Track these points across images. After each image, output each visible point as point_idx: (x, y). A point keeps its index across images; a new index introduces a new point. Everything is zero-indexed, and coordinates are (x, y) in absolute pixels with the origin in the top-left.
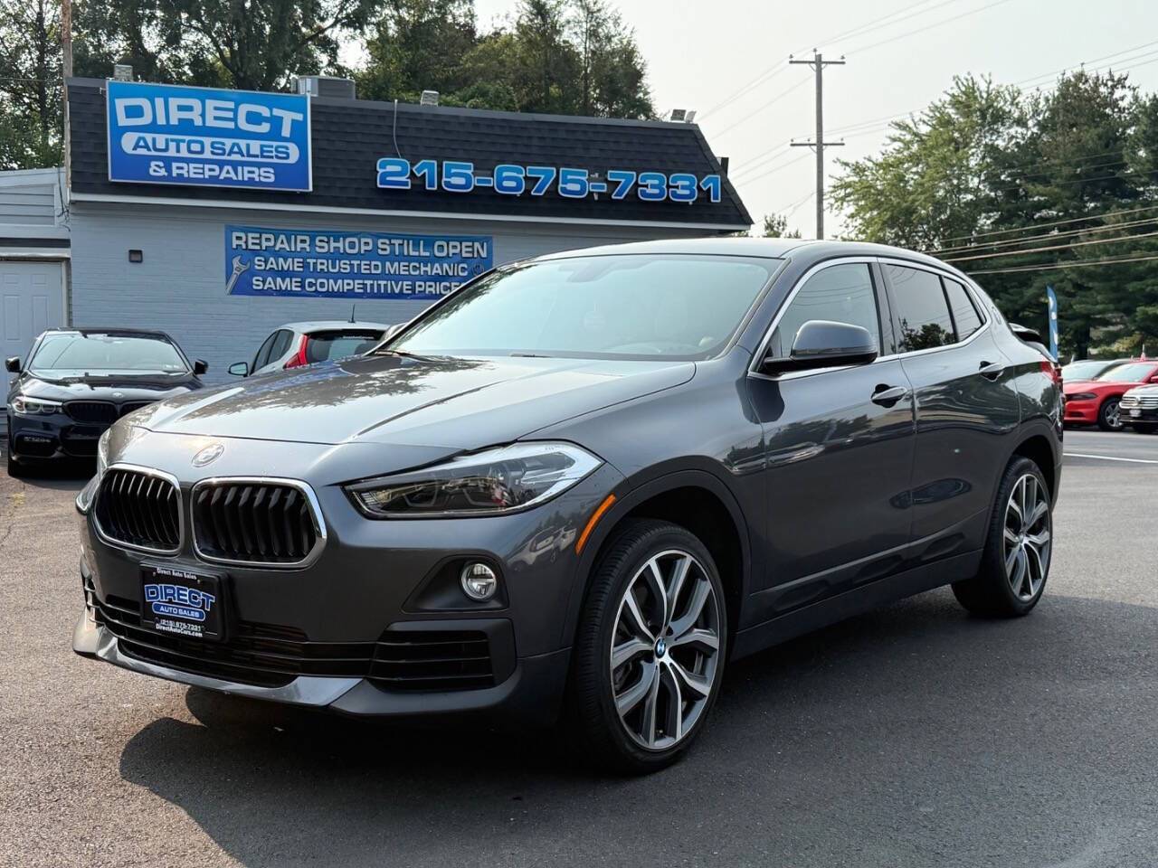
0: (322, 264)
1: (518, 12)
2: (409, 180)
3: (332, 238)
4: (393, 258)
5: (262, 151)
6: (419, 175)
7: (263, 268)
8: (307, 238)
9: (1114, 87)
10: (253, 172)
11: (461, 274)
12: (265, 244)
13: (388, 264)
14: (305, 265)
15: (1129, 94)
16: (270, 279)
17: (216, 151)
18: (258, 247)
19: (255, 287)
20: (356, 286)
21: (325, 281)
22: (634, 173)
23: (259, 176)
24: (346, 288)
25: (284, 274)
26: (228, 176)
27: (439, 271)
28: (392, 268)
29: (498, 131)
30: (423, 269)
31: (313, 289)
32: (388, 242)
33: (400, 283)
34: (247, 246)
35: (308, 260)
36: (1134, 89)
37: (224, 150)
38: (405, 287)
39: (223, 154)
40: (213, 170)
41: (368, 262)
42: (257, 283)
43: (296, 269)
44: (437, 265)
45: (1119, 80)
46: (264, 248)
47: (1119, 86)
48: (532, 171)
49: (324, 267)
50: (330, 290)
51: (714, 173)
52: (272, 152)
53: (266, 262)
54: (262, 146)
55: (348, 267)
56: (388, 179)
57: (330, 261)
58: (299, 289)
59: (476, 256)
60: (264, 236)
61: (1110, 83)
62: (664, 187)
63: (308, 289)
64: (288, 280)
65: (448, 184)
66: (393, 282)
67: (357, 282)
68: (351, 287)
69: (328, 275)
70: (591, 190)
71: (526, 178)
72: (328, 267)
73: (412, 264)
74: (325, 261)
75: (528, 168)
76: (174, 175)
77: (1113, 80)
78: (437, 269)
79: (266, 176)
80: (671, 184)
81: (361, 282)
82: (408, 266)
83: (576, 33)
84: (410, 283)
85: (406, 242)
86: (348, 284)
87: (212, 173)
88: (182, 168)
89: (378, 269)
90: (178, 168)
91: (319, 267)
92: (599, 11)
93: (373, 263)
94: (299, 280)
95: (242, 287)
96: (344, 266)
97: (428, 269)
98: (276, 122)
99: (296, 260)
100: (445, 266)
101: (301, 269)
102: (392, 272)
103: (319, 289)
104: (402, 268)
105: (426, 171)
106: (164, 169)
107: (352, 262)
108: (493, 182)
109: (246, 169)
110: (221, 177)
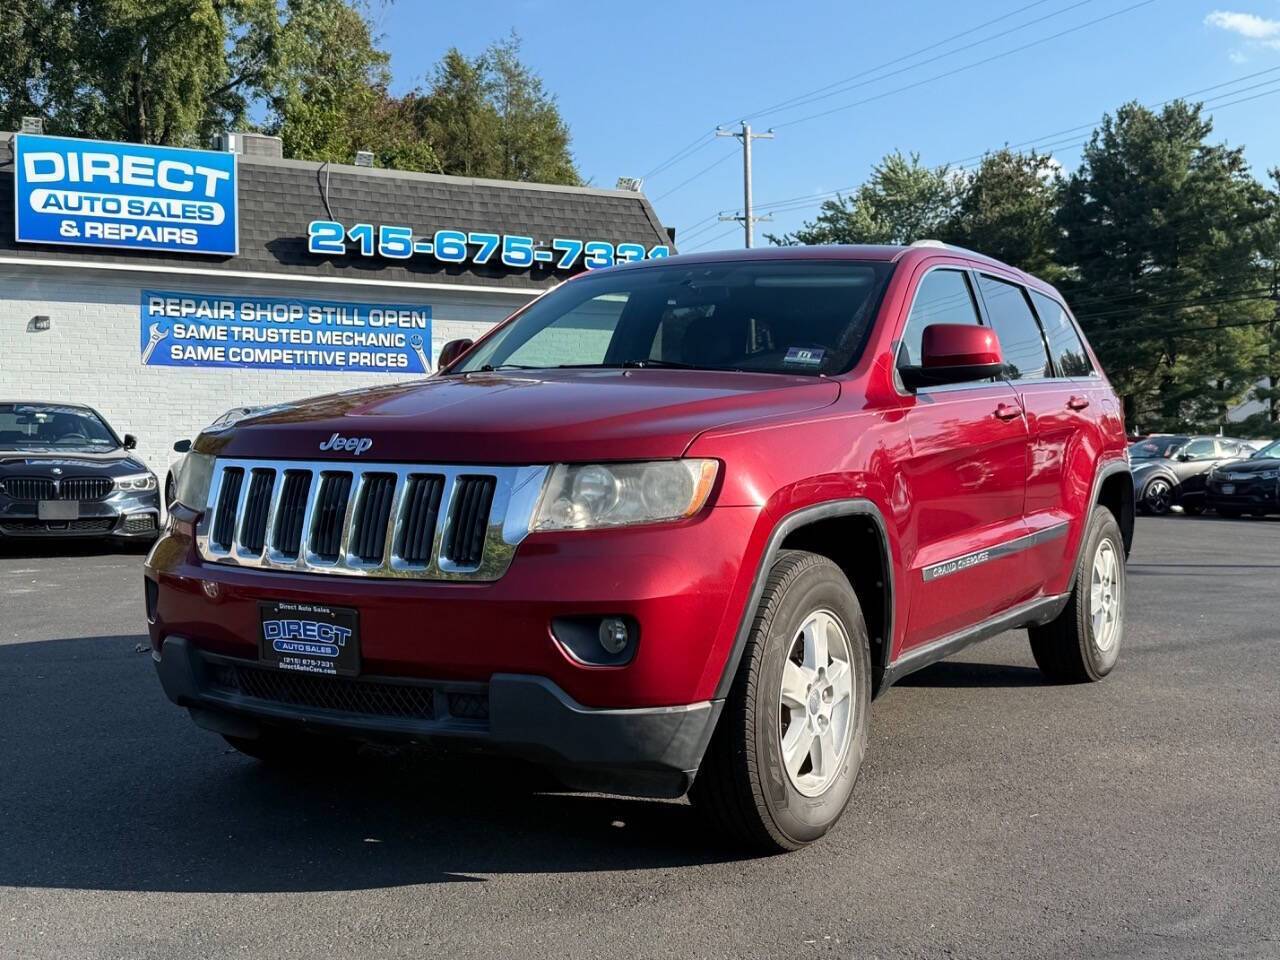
0: (248, 332)
1: (437, 72)
2: (343, 245)
3: (258, 306)
4: (325, 327)
5: (184, 211)
6: (354, 240)
7: (182, 336)
8: (231, 305)
9: (1037, 167)
10: (174, 234)
11: (397, 344)
12: (185, 310)
13: (319, 333)
14: (230, 334)
15: (1051, 174)
16: (190, 348)
17: (134, 210)
18: (177, 314)
19: (173, 357)
20: (285, 356)
21: (251, 351)
22: (581, 242)
23: (181, 237)
24: (274, 358)
25: (205, 343)
26: (146, 237)
27: (375, 342)
28: (324, 338)
29: (437, 195)
30: (357, 339)
31: (238, 359)
32: (320, 310)
33: (333, 354)
34: (165, 312)
35: (233, 328)
36: (1056, 169)
37: (142, 209)
38: (338, 358)
39: (142, 214)
40: (130, 231)
41: (298, 331)
42: (176, 351)
43: (219, 338)
44: (372, 335)
45: (1042, 161)
46: (184, 315)
47: (1043, 165)
48: (473, 237)
49: (250, 336)
50: (257, 360)
51: (662, 244)
52: (194, 212)
53: (186, 329)
54: (184, 206)
55: (276, 336)
56: (321, 243)
57: (257, 330)
58: (223, 359)
59: (414, 326)
60: (184, 302)
61: (1033, 163)
62: (612, 257)
63: (232, 359)
64: (210, 349)
65: (385, 250)
66: (325, 353)
67: (285, 352)
68: (279, 358)
69: (254, 344)
70: (537, 259)
71: (468, 245)
72: (254, 336)
73: (345, 334)
74: (251, 330)
75: (470, 234)
76: (87, 235)
77: (1036, 161)
78: (372, 340)
79: (189, 238)
80: (618, 254)
81: (290, 352)
82: (342, 336)
83: (496, 97)
84: (343, 354)
85: (339, 310)
86: (277, 354)
87: (129, 234)
88: (96, 228)
89: (308, 339)
90: (92, 228)
91: (245, 336)
92: (520, 74)
93: (303, 332)
94: (223, 349)
95: (160, 357)
96: (272, 335)
97: (363, 339)
98: (200, 181)
99: (219, 328)
100: (381, 336)
101: (225, 338)
102: (324, 341)
103: (245, 359)
104: (335, 338)
105: (362, 235)
106: (76, 229)
107: (281, 331)
108: (432, 249)
109: (167, 230)
110: (139, 238)
